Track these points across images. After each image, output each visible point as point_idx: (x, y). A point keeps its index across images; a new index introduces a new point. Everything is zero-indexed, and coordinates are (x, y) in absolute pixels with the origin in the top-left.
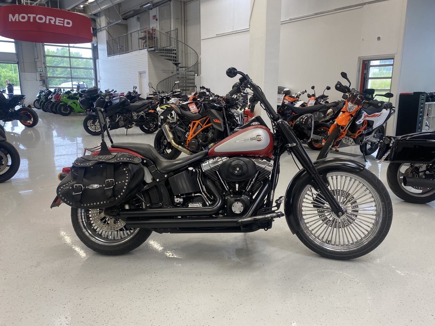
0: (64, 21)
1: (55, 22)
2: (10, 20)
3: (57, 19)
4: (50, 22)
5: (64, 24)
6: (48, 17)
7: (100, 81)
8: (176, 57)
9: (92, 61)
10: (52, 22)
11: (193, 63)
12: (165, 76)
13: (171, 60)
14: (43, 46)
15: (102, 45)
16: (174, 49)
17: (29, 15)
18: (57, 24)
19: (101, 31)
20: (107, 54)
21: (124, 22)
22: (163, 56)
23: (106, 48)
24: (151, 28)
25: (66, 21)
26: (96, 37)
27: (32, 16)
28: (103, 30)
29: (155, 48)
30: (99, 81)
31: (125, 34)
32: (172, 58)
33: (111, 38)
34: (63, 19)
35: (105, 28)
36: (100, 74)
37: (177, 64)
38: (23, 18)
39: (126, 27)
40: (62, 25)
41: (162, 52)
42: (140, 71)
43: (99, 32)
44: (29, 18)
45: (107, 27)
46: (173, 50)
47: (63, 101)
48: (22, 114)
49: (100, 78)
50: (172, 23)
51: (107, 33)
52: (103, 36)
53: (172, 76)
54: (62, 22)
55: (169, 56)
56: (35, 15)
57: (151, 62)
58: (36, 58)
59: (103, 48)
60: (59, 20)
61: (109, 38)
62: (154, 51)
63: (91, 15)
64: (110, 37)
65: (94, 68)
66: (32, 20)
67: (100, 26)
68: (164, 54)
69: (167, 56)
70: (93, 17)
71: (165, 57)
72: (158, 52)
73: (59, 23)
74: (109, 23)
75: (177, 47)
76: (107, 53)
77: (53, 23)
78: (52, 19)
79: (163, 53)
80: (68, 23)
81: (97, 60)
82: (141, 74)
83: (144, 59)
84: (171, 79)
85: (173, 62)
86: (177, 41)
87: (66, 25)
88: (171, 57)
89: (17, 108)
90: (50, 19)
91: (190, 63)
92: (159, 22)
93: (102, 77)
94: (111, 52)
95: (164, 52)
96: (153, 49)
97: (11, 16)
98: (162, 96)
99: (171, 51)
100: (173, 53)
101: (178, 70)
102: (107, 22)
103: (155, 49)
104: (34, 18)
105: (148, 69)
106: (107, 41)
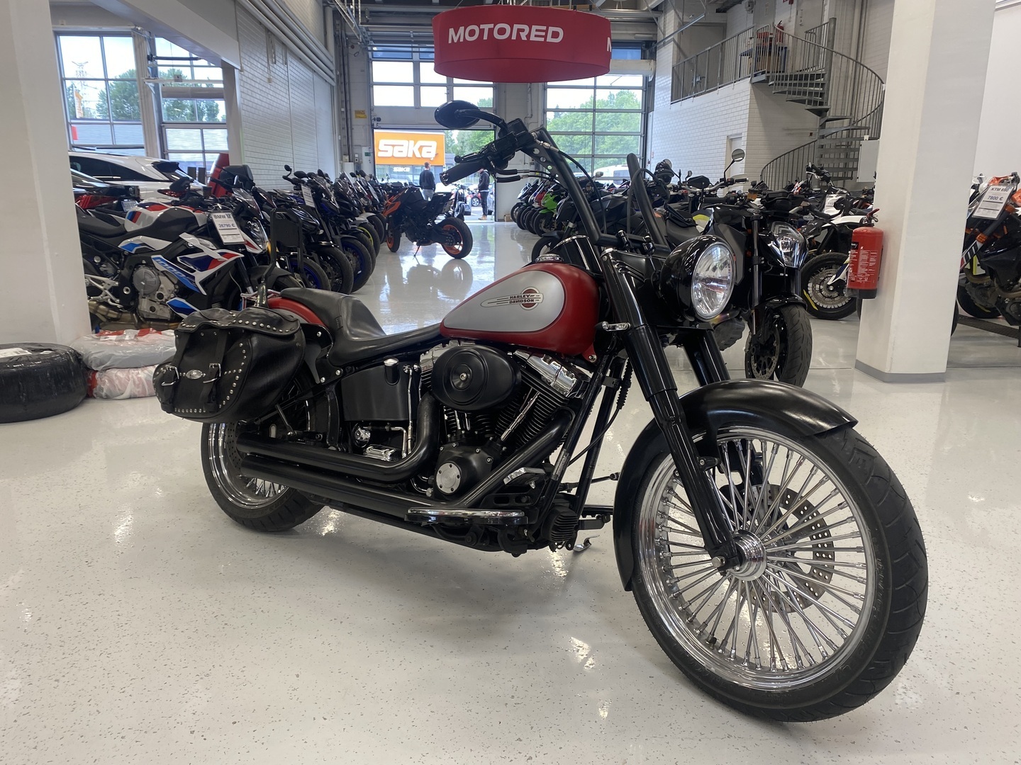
0: (546, 31)
1: (528, 36)
2: (450, 42)
3: (534, 28)
4: (518, 35)
5: (545, 37)
6: (516, 27)
7: (651, 162)
8: (822, 95)
9: (639, 117)
10: (523, 36)
11: (870, 107)
12: (792, 143)
13: (803, 102)
14: (545, 89)
15: (663, 78)
16: (819, 72)
17: (482, 26)
18: (532, 38)
19: (664, 45)
20: (670, 99)
21: (718, 18)
22: (784, 92)
23: (670, 85)
24: (776, 23)
25: (551, 29)
26: (655, 59)
27: (486, 27)
28: (669, 42)
29: (768, 75)
30: (649, 163)
31: (710, 48)
32: (806, 97)
33: (683, 60)
34: (544, 28)
35: (672, 37)
36: (653, 146)
37: (820, 113)
38: (472, 33)
39: (722, 29)
40: (542, 39)
41: (782, 84)
42: (730, 133)
43: (660, 47)
44: (482, 31)
45: (676, 34)
46: (819, 76)
47: (545, 206)
48: (446, 231)
49: (652, 153)
50: (826, 4)
51: (676, 48)
52: (667, 55)
53: (809, 144)
54: (544, 34)
55: (799, 93)
56: (491, 26)
57: (757, 111)
58: (529, 116)
59: (664, 83)
60: (537, 30)
61: (679, 60)
62: (766, 81)
63: (647, 11)
64: (682, 56)
65: (642, 132)
66: (485, 38)
67: (664, 34)
68: (786, 89)
69: (794, 93)
70: (653, 15)
71: (790, 96)
72: (772, 84)
73: (536, 36)
74: (682, 24)
75: (828, 67)
76: (670, 95)
77: (524, 38)
78: (523, 30)
79: (786, 84)
80: (555, 35)
81: (651, 114)
82: (733, 142)
83: (742, 104)
84: (806, 151)
85: (809, 107)
86: (831, 51)
87: (549, 39)
88: (805, 93)
89: (441, 218)
90: (520, 30)
91: (861, 108)
92: (797, 6)
93: (655, 152)
94: (679, 93)
95: (788, 82)
96: (763, 77)
97: (452, 31)
98: (695, 193)
99: (806, 79)
100: (817, 85)
101: (823, 126)
102: (679, 23)
103: (768, 77)
104: (491, 31)
105: (746, 129)
106: (673, 68)
